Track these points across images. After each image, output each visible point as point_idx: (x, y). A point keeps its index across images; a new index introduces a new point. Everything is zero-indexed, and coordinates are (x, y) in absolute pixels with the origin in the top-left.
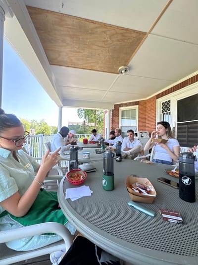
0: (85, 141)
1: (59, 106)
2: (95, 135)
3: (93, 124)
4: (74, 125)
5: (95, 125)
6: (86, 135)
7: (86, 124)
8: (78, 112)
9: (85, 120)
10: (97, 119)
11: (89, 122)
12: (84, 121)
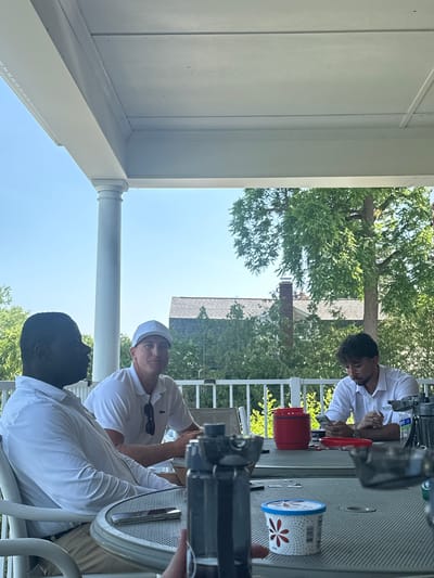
0: (293, 428)
1: (96, 181)
2: (368, 381)
3: (353, 309)
4: (212, 316)
5: (370, 309)
6: (293, 382)
7: (301, 306)
8: (239, 226)
9: (289, 276)
10: (384, 269)
11: (317, 294)
12: (285, 289)
